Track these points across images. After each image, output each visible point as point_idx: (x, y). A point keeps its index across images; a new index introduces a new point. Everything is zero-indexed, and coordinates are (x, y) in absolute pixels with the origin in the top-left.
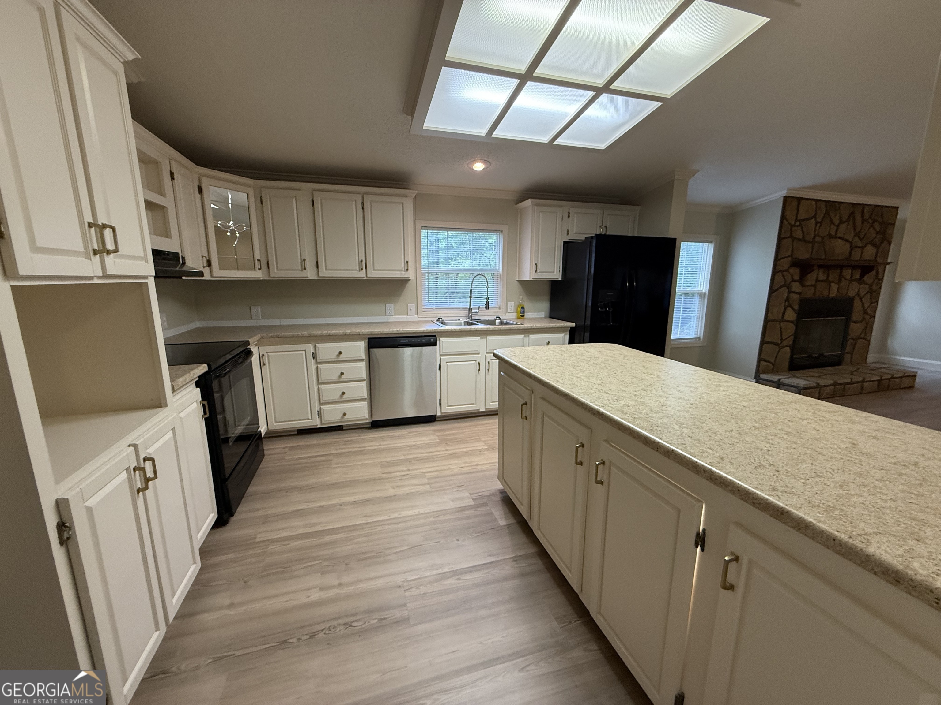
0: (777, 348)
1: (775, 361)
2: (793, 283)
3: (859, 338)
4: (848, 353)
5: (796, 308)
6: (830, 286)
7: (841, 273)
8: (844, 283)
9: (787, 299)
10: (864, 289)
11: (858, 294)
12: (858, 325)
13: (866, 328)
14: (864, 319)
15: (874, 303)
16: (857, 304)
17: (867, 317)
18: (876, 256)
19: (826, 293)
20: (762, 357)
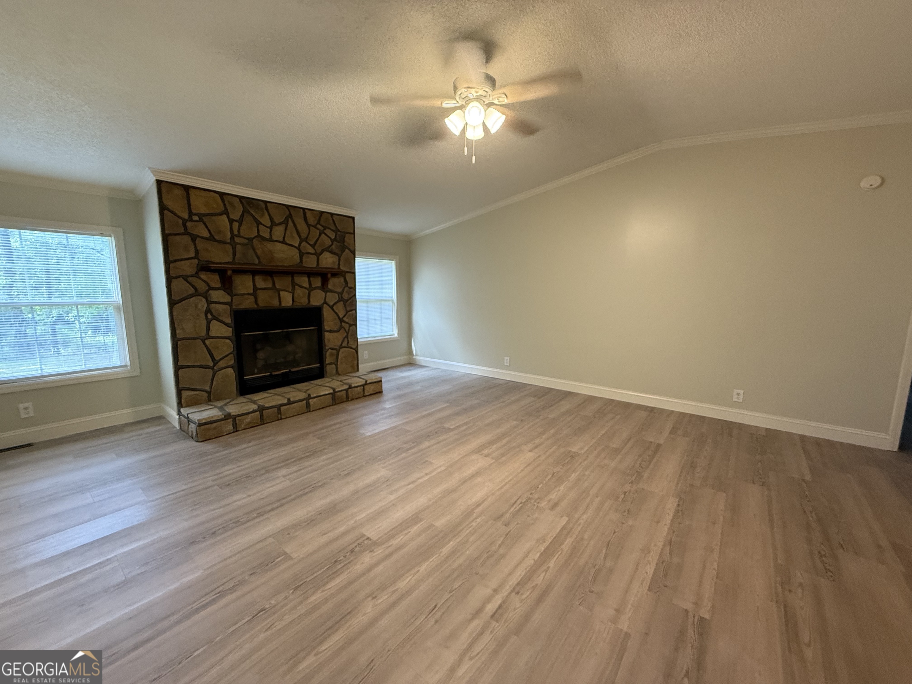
0: (210, 372)
1: (211, 387)
2: (211, 292)
3: (341, 347)
4: (331, 364)
5: (229, 321)
6: (279, 295)
7: (293, 280)
8: (299, 291)
9: (208, 311)
10: (332, 298)
11: (325, 302)
12: (335, 334)
13: (347, 337)
14: (341, 327)
15: (351, 311)
16: (327, 312)
17: (346, 326)
18: (339, 264)
19: (275, 303)
20: (181, 386)
